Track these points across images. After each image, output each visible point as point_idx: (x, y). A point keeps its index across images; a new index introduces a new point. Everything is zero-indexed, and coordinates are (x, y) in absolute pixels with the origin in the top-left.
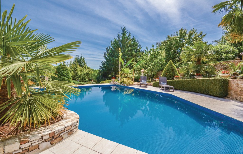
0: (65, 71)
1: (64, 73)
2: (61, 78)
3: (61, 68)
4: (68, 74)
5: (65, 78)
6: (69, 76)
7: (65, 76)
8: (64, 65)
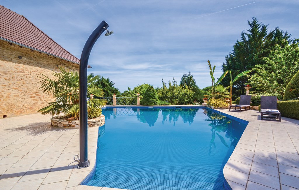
0: (152, 92)
1: (151, 94)
2: (148, 98)
3: (148, 90)
4: (154, 95)
5: (151, 99)
6: (155, 97)
7: (151, 97)
8: (151, 87)
